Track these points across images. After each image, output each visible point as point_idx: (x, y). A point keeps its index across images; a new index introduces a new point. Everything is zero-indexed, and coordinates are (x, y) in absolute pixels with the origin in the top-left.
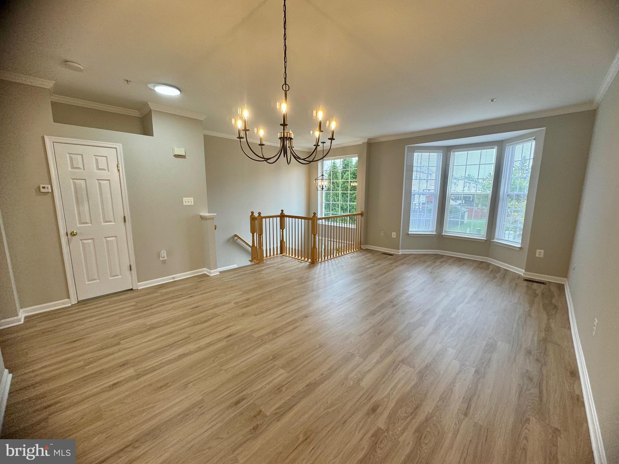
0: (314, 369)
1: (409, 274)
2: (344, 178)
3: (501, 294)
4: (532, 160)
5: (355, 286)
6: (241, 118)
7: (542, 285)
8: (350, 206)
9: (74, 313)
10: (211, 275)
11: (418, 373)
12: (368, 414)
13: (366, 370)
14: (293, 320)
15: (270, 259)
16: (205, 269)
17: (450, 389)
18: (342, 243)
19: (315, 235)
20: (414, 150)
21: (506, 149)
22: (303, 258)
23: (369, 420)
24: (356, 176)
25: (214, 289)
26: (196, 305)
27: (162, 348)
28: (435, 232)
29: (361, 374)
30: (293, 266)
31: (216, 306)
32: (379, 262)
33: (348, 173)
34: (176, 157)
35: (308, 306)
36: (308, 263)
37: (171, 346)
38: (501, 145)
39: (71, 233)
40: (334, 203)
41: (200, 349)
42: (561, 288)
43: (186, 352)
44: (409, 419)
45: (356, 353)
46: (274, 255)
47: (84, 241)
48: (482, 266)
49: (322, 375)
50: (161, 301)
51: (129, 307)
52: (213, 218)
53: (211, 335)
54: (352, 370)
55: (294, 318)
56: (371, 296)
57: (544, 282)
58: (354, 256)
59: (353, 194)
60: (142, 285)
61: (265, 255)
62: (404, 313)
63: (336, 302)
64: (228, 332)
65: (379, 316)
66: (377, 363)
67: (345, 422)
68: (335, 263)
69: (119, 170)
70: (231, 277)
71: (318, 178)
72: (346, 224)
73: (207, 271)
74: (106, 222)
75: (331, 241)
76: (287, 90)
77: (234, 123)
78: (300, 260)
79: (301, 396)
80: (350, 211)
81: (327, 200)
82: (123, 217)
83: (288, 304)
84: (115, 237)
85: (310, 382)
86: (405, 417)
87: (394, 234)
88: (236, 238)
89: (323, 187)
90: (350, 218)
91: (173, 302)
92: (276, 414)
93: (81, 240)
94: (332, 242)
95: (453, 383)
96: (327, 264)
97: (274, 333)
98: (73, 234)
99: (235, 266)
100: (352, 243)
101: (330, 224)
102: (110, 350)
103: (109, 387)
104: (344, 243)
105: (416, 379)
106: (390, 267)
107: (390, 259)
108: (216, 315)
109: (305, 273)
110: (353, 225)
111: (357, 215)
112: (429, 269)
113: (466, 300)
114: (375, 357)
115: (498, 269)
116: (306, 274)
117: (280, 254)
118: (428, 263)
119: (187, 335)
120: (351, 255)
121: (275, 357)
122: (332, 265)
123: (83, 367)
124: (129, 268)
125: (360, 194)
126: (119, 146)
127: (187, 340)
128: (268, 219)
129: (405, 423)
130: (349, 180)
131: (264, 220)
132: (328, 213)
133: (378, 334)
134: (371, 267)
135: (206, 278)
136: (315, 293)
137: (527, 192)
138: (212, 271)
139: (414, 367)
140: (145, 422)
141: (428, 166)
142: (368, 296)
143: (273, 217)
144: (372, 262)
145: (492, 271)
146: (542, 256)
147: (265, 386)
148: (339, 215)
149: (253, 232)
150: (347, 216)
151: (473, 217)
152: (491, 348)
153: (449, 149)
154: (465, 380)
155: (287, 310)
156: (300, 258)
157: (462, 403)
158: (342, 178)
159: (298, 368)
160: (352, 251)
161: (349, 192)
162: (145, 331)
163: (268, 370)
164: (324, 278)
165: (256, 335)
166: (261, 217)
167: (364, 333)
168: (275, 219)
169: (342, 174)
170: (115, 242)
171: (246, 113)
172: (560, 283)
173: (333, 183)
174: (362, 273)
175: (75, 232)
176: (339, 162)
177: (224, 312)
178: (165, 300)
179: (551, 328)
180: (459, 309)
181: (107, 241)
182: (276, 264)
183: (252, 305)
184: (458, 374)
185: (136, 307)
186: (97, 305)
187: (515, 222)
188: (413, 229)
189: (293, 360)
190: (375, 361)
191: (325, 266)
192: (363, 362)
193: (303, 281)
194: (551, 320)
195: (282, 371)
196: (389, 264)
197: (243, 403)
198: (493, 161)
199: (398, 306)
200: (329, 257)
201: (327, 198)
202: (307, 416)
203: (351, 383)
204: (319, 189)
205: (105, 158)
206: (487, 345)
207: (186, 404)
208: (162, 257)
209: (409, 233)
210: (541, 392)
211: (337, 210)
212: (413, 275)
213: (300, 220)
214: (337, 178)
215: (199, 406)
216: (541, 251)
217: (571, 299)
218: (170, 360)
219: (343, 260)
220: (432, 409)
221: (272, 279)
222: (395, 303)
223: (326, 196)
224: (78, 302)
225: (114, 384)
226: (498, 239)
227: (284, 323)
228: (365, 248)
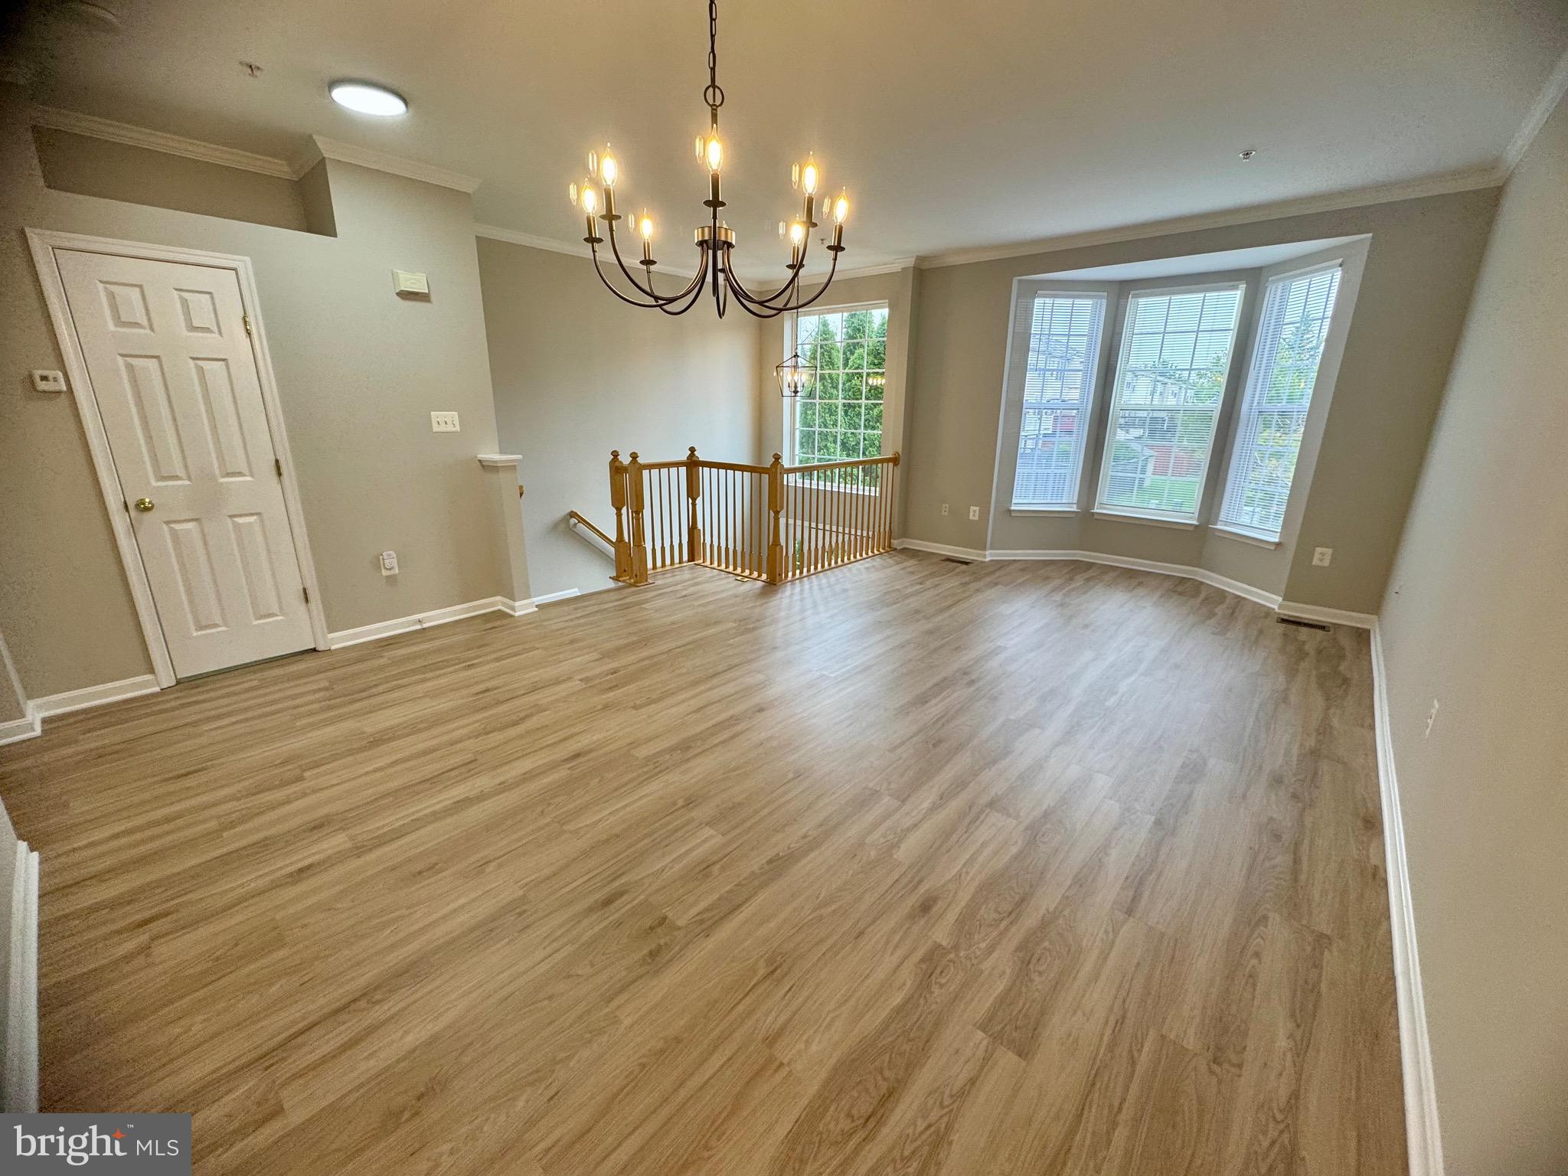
0: (785, 825)
1: (1006, 609)
2: (850, 363)
3: (1224, 652)
4: (1329, 320)
5: (879, 637)
6: (596, 183)
7: (1320, 633)
8: (865, 439)
9: (173, 709)
10: (517, 614)
11: (1027, 828)
12: (912, 917)
13: (908, 824)
14: (731, 717)
15: (664, 573)
16: (498, 598)
17: (1096, 862)
18: (844, 534)
19: (777, 513)
20: (1033, 290)
21: (1269, 289)
22: (747, 572)
23: (916, 929)
24: (884, 360)
25: (527, 646)
26: (482, 687)
27: (414, 785)
28: (1075, 506)
29: (895, 833)
30: (723, 591)
31: (535, 688)
32: (936, 580)
33: (861, 350)
34: (403, 298)
35: (762, 686)
36: (760, 584)
37: (433, 781)
38: (1254, 279)
39: (137, 506)
40: (824, 430)
41: (504, 788)
42: (1362, 637)
43: (472, 794)
44: (1003, 925)
45: (883, 788)
46: (672, 563)
47: (176, 526)
48: (1182, 589)
49: (805, 837)
50: (396, 677)
51: (315, 691)
52: (515, 466)
53: (532, 755)
54: (875, 826)
55: (731, 713)
56: (919, 660)
57: (1324, 624)
58: (873, 566)
59: (872, 409)
60: (342, 639)
61: (650, 565)
62: (996, 697)
63: (833, 675)
64: (573, 746)
65: (936, 705)
66: (931, 809)
67: (861, 933)
68: (828, 582)
69: (249, 333)
70: (570, 617)
71: (785, 364)
72: (855, 487)
73: (504, 604)
74: (228, 475)
75: (817, 529)
76: (717, 103)
77: (575, 197)
78: (739, 575)
79: (756, 883)
80: (864, 454)
81: (806, 423)
82: (274, 462)
83: (715, 681)
84: (257, 514)
85: (778, 854)
86: (994, 919)
87: (975, 511)
88: (574, 521)
89: (796, 387)
90: (863, 470)
91: (424, 681)
92: (702, 921)
93: (167, 523)
94: (821, 533)
95: (1104, 849)
96: (807, 586)
97: (685, 748)
98: (143, 508)
99: (574, 592)
100: (871, 533)
101: (814, 487)
102: (279, 795)
103: (291, 875)
104: (850, 534)
105: (1020, 843)
106: (964, 592)
107: (964, 572)
108: (540, 709)
109: (755, 607)
110: (873, 489)
111: (882, 461)
112: (1058, 597)
113: (1142, 667)
114: (927, 797)
115: (1222, 595)
116: (757, 610)
117: (689, 561)
118: (1057, 582)
119: (469, 756)
120: (868, 563)
121: (690, 803)
122: (821, 589)
123: (215, 835)
124: (302, 596)
125: (893, 407)
126: (244, 264)
127: (470, 768)
128: (655, 472)
129: (995, 934)
130: (865, 371)
131: (645, 473)
132: (809, 458)
133: (934, 746)
134: (917, 593)
135: (505, 622)
136: (779, 654)
137: (1308, 405)
138: (517, 604)
139: (1017, 817)
140: (393, 947)
141: (1069, 335)
142: (910, 660)
143: (668, 465)
144: (920, 581)
145: (1206, 599)
146: (1326, 563)
147: (670, 865)
148: (838, 461)
149: (620, 506)
150: (856, 464)
151: (1170, 472)
152: (1193, 771)
153: (1123, 289)
154: (1130, 842)
155: (715, 694)
156: (739, 570)
157: (1123, 888)
158: (846, 365)
159: (749, 823)
160: (870, 554)
161: (863, 402)
162: (361, 750)
163: (676, 830)
164: (801, 620)
165: (642, 752)
166: (637, 467)
167: (903, 743)
168: (673, 470)
169: (844, 353)
170: (257, 529)
171: (609, 168)
172: (1359, 626)
173: (822, 378)
174: (895, 606)
175: (147, 500)
176: (837, 321)
177: (557, 700)
178: (405, 674)
179: (1331, 727)
180: (1123, 687)
181: (236, 526)
182: (679, 587)
183: (625, 684)
184: (1116, 829)
185: (331, 693)
186: (232, 689)
187: (1271, 481)
188: (1021, 501)
189: (736, 807)
190: (926, 805)
191: (802, 591)
192: (900, 807)
193: (749, 626)
194: (1332, 711)
195: (708, 832)
196: (961, 584)
197: (619, 901)
198: (1233, 323)
199: (981, 683)
200: (812, 567)
201: (805, 418)
202: (772, 924)
203: (873, 853)
204: (787, 392)
205: (208, 296)
206: (1184, 766)
207: (484, 909)
208: (385, 568)
209: (1013, 508)
210: (1297, 861)
211: (832, 450)
212: (1017, 611)
213: (738, 474)
214: (831, 363)
215: (518, 910)
216: (1324, 550)
217: (1382, 663)
218: (434, 813)
219: (848, 575)
220: (1056, 902)
221: (673, 623)
222: (974, 676)
223: (804, 413)
224: (179, 682)
225: (301, 870)
226: (1226, 523)
227: (710, 724)
228: (902, 547)
